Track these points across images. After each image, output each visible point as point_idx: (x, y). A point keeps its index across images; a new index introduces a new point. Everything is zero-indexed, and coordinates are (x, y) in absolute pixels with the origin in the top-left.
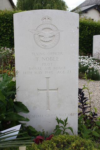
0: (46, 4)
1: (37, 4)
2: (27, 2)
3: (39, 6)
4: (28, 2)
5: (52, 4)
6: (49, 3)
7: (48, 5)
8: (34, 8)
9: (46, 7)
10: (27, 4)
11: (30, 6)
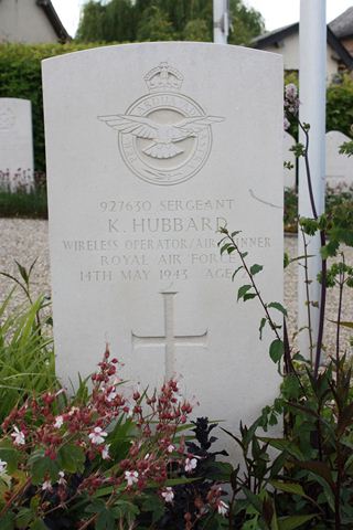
2: (116, 16)
4: (119, 17)
9: (183, 33)
10: (116, 24)
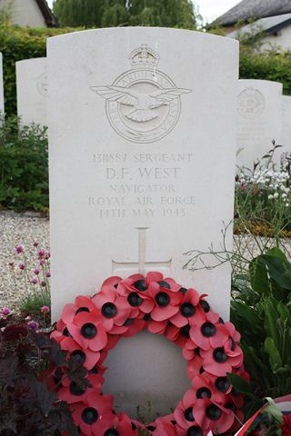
0: (140, 6)
1: (113, 9)
3: (118, 12)
5: (158, 6)
6: (149, 6)
7: (146, 9)
8: (104, 19)
9: (138, 17)
11: (93, 14)
